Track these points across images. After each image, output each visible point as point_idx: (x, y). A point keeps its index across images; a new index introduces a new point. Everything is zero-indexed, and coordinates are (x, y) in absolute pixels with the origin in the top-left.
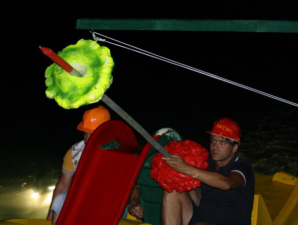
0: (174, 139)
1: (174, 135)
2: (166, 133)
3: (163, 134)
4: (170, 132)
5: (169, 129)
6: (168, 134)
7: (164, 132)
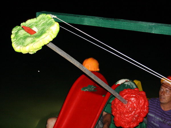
0: (131, 86)
1: (130, 84)
2: (124, 82)
3: (122, 83)
4: (127, 82)
5: (127, 80)
6: (126, 83)
7: (123, 82)
